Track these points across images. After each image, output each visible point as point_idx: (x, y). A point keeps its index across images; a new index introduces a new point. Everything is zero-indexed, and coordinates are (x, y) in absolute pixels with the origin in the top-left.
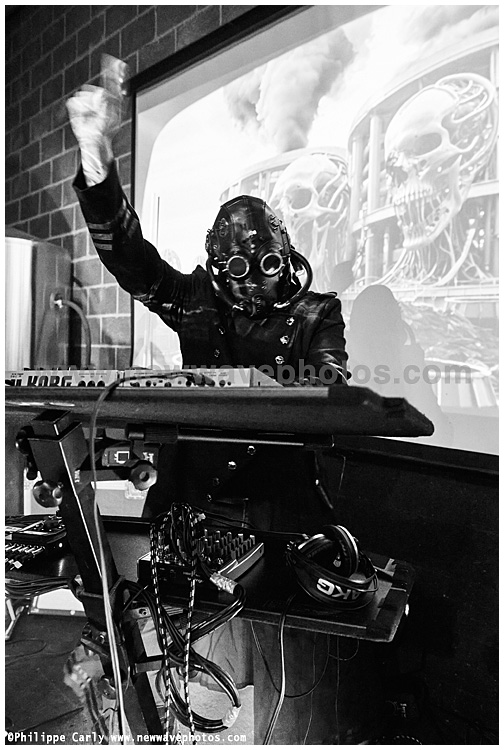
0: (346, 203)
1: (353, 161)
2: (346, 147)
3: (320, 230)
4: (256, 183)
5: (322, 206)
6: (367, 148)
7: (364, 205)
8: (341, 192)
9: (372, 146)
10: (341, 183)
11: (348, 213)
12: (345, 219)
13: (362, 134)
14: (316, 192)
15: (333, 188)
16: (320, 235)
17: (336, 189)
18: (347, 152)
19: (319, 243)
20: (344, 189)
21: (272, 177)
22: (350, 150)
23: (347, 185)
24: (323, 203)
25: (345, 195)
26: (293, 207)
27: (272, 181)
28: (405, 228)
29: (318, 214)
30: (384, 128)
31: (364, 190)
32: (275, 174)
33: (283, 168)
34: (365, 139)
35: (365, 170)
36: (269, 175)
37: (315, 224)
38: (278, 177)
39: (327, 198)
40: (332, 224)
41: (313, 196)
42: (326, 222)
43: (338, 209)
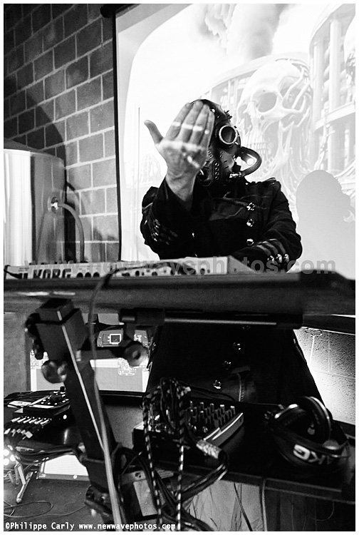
0: (309, 103)
1: (314, 64)
2: (307, 51)
3: (284, 130)
4: (225, 90)
5: (286, 107)
7: (326, 104)
8: (303, 94)
10: (304, 85)
11: (311, 112)
12: (308, 119)
13: (322, 38)
14: (280, 94)
15: (296, 91)
16: (285, 134)
17: (299, 91)
18: (309, 56)
19: (284, 141)
20: (307, 91)
21: (240, 84)
22: (312, 53)
23: (309, 86)
24: (287, 104)
25: (307, 97)
26: (260, 110)
27: (240, 87)
29: (282, 115)
30: (343, 31)
31: (325, 90)
32: (242, 81)
33: (249, 75)
34: (325, 42)
35: (326, 71)
36: (236, 82)
37: (280, 124)
38: (245, 83)
39: (291, 100)
40: (297, 123)
41: (278, 99)
42: (291, 121)
43: (301, 110)
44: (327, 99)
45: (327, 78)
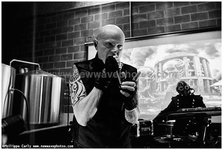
1: (156, 70)
2: (154, 67)
3: (148, 82)
6: (159, 68)
7: (159, 78)
9: (160, 68)
12: (154, 80)
13: (157, 65)
16: (148, 83)
19: (148, 84)
28: (169, 83)
29: (147, 79)
30: (162, 65)
35: (159, 72)
37: (147, 81)
42: (150, 80)
43: (153, 78)
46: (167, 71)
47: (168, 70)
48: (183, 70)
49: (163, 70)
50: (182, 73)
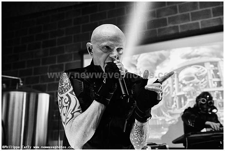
11: (170, 92)
20: (168, 87)
28: (188, 97)
44: (175, 89)
45: (174, 84)
46: (184, 82)
47: (186, 80)
48: (205, 80)
49: (180, 80)
50: (204, 83)
